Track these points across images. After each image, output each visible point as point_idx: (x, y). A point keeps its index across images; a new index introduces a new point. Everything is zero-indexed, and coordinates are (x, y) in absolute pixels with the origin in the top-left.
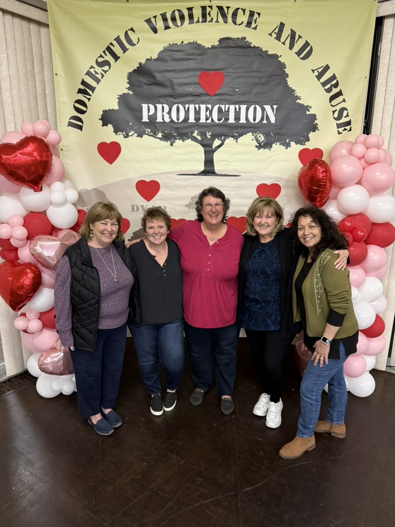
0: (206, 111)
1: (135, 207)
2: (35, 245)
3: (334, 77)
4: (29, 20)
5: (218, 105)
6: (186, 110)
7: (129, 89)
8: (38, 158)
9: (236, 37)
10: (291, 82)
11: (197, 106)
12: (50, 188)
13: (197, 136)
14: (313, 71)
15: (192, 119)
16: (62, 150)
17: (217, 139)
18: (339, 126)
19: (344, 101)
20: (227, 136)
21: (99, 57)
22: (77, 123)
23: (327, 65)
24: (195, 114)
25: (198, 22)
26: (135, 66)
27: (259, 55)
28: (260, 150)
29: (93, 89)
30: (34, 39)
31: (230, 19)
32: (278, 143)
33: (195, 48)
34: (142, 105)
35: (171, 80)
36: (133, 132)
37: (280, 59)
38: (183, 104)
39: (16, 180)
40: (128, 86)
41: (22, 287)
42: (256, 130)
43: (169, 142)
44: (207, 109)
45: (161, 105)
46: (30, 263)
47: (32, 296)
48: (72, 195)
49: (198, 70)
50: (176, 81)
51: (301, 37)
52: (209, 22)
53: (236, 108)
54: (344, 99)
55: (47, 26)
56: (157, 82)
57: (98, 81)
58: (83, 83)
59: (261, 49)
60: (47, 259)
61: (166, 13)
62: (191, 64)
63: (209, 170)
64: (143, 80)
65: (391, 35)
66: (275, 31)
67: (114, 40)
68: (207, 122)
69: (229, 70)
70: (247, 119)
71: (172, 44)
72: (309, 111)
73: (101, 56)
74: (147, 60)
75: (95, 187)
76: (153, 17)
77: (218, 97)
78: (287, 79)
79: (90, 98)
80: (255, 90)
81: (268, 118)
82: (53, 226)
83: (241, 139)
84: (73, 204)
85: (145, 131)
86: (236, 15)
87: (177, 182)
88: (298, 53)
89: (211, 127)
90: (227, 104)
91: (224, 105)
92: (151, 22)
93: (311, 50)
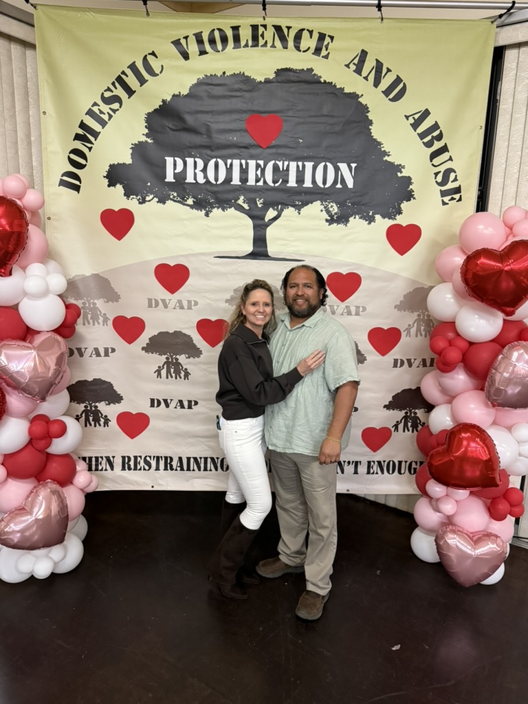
0: (257, 170)
1: (153, 301)
3: (436, 126)
4: (10, 38)
5: (273, 162)
6: (228, 167)
7: (147, 135)
8: (7, 228)
9: (299, 69)
10: (376, 132)
11: (243, 162)
12: (25, 272)
13: (243, 205)
14: (407, 117)
15: (236, 180)
16: (49, 218)
17: (271, 209)
18: (443, 194)
19: (451, 159)
20: (285, 205)
21: (105, 91)
22: (72, 182)
23: (427, 110)
24: (240, 173)
25: (246, 46)
26: (157, 104)
27: (331, 93)
28: (332, 225)
29: (96, 134)
30: (16, 64)
31: (291, 43)
32: (357, 216)
33: (242, 82)
34: (166, 158)
35: (208, 125)
36: (151, 196)
37: (360, 100)
38: (224, 159)
40: (146, 131)
42: (327, 197)
43: (204, 212)
44: (258, 166)
45: (192, 159)
48: (58, 283)
49: (245, 112)
50: (214, 126)
51: (391, 71)
52: (261, 46)
53: (298, 166)
54: (450, 156)
55: (33, 46)
56: (187, 126)
57: (103, 123)
58: (83, 125)
59: (335, 86)
60: (15, 375)
61: (202, 32)
62: (236, 104)
63: (259, 251)
64: (169, 124)
65: (515, 72)
66: (354, 62)
67: (128, 67)
68: (258, 184)
69: (290, 113)
70: (314, 181)
71: (209, 75)
72: (401, 172)
73: (109, 89)
74: (174, 96)
75: (96, 273)
76: (184, 38)
77: (274, 150)
78: (370, 127)
79: (92, 147)
80: (326, 142)
81: (343, 181)
82: (27, 327)
83: (303, 210)
84: (60, 296)
85: (170, 196)
86: (300, 39)
87: (214, 268)
88: (387, 93)
89: (263, 192)
90: (286, 161)
91: (282, 162)
92: (181, 44)
93: (404, 88)
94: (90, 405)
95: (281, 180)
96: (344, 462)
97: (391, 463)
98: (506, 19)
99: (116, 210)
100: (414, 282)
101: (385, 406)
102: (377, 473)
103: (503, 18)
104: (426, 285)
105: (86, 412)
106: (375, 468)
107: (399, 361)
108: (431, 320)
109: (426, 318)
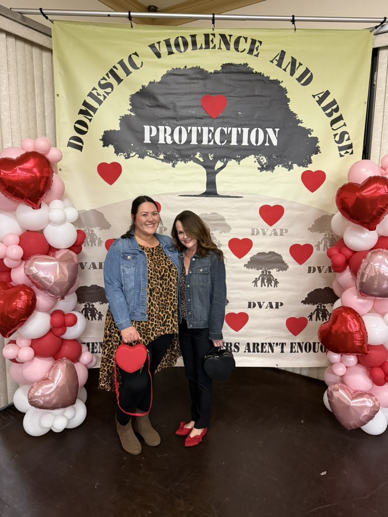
0: (209, 134)
2: (31, 265)
3: (334, 102)
4: (32, 44)
5: (220, 128)
6: (189, 132)
7: (131, 110)
8: (38, 174)
9: (238, 63)
10: (292, 107)
11: (199, 128)
12: (48, 206)
13: (199, 158)
14: (314, 96)
15: (194, 141)
16: (60, 170)
17: (219, 161)
18: (340, 149)
19: (345, 125)
20: (229, 158)
21: (101, 80)
22: (77, 144)
23: (327, 91)
24: (197, 136)
25: (201, 48)
26: (138, 89)
27: (260, 80)
28: (263, 172)
29: (95, 110)
30: (36, 62)
31: (232, 46)
32: (280, 165)
33: (198, 73)
34: (144, 126)
35: (174, 103)
36: (134, 153)
37: (281, 84)
38: (186, 126)
39: (14, 196)
40: (131, 107)
41: (15, 311)
42: (258, 152)
43: (171, 164)
44: (210, 131)
45: (163, 127)
46: (24, 285)
47: (25, 321)
48: (72, 214)
49: (200, 93)
50: (179, 104)
51: (302, 65)
52: (212, 48)
53: (238, 131)
54: (345, 123)
55: (51, 51)
56: (159, 104)
57: (100, 102)
58: (85, 104)
59: (263, 75)
60: (43, 280)
61: (170, 39)
62: (194, 88)
63: (211, 191)
64: (147, 102)
65: (386, 65)
66: (276, 59)
67: (118, 63)
68: (210, 144)
69: (232, 94)
70: (249, 141)
71: (175, 68)
72: (311, 134)
73: (104, 79)
74: (150, 83)
75: (94, 208)
76: (157, 43)
77: (221, 120)
78: (288, 103)
79: (91, 119)
80: (258, 114)
81: (270, 141)
82: (50, 246)
83: (242, 162)
84: (72, 223)
85: (147, 153)
86: (239, 43)
87: (179, 203)
88: (299, 79)
89: (214, 150)
90: (229, 127)
91: (226, 128)
92: (155, 47)
93: (311, 77)
94: (89, 304)
95: (226, 141)
96: (274, 343)
97: (308, 344)
98: (379, 30)
99: (109, 163)
100: (321, 211)
101: (302, 302)
102: (298, 352)
103: (378, 28)
104: (330, 213)
105: (86, 309)
106: (296, 348)
107: (312, 268)
108: (334, 239)
109: (331, 237)
